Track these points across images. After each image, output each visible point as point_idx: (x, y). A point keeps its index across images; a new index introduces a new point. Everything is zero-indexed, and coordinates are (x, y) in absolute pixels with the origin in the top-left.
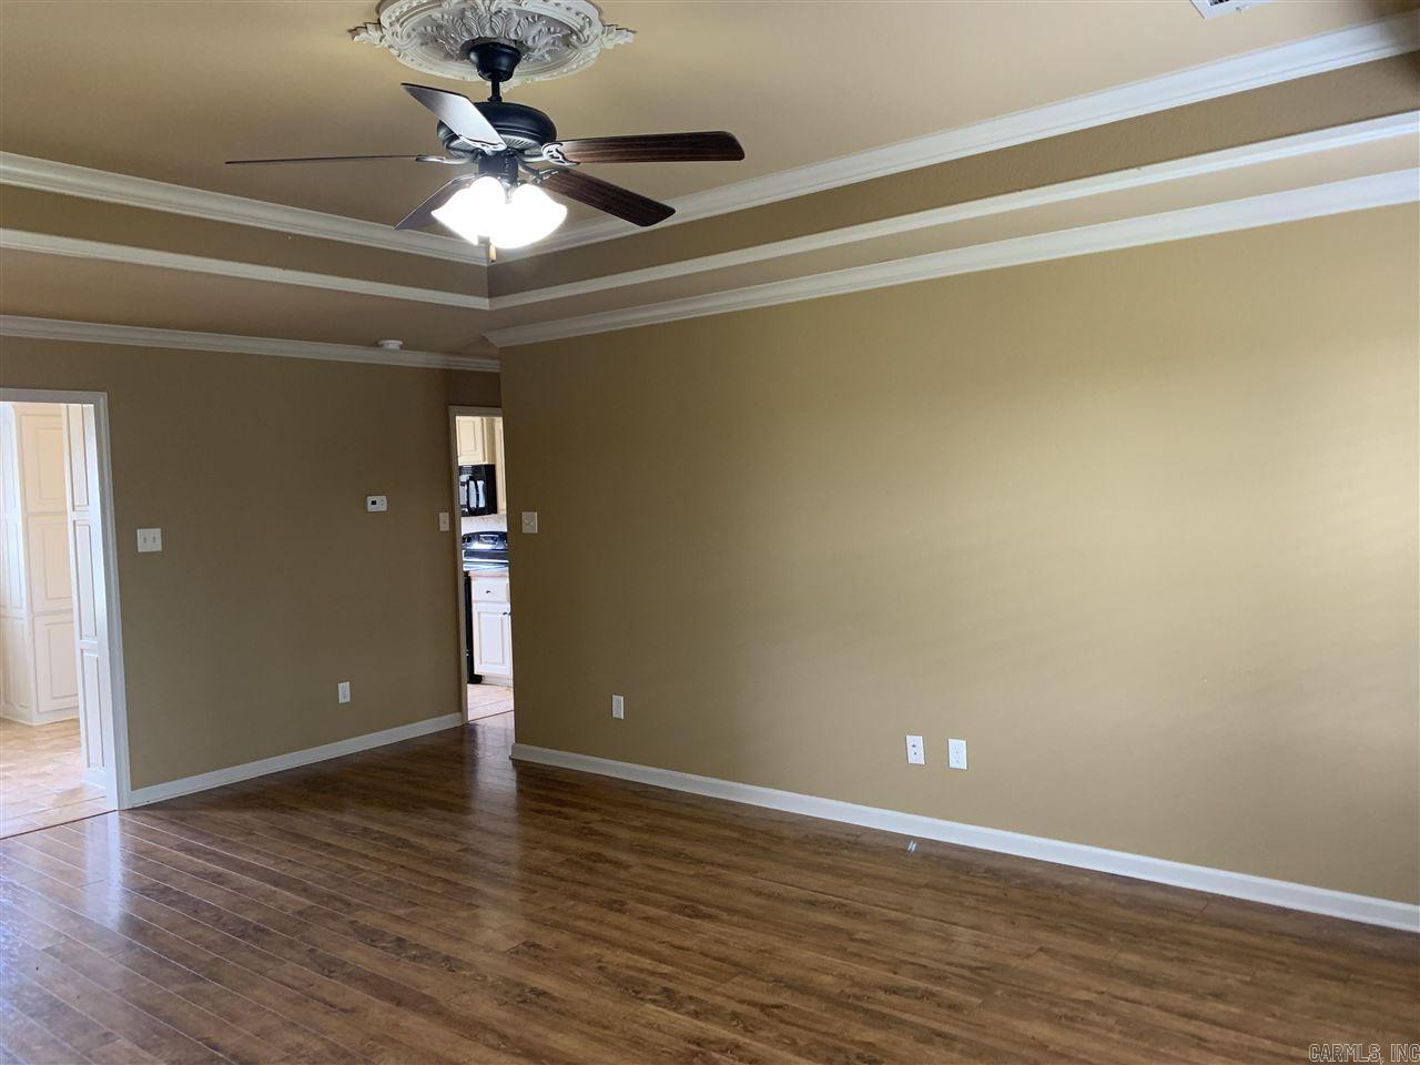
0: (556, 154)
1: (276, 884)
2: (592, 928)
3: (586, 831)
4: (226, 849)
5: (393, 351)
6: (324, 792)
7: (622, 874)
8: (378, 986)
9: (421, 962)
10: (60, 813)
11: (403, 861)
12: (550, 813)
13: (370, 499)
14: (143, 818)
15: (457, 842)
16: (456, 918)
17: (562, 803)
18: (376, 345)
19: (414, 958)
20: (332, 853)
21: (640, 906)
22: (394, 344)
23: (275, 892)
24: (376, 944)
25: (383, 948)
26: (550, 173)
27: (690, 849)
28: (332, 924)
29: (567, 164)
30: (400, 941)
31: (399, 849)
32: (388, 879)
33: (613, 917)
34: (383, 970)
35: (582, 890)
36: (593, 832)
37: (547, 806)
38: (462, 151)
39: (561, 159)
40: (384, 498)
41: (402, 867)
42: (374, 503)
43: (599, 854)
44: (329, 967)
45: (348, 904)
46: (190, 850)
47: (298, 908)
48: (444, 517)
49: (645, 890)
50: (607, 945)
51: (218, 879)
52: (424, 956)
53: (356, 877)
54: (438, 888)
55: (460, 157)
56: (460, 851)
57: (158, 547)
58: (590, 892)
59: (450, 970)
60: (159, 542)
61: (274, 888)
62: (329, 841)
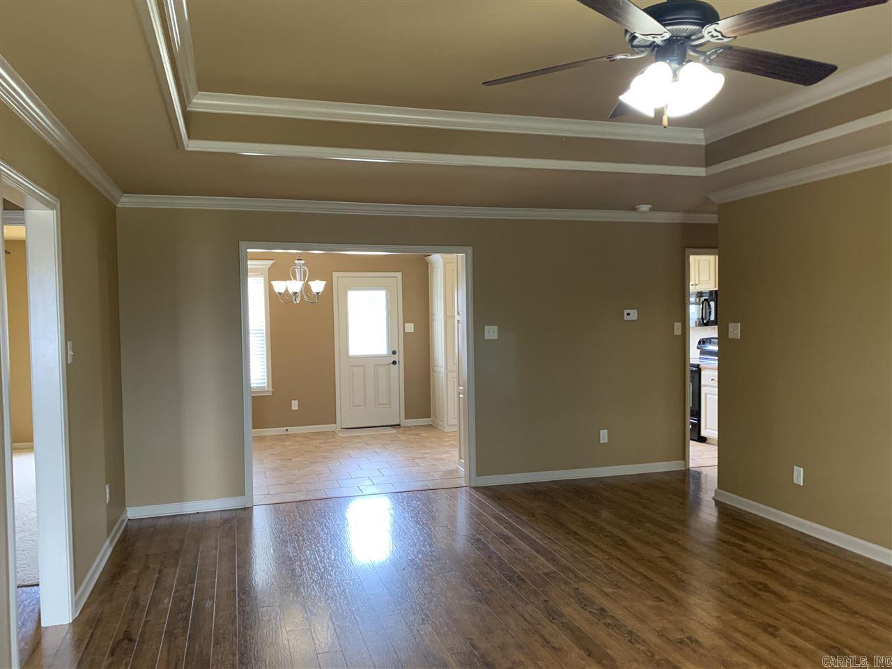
0: (715, 34)
1: (538, 552)
2: (745, 641)
3: (758, 564)
4: (517, 522)
5: (644, 212)
6: (583, 498)
7: (780, 605)
8: (580, 638)
9: (612, 629)
10: (443, 482)
11: (619, 555)
12: (734, 545)
13: (626, 312)
14: (480, 495)
15: (659, 550)
16: (645, 604)
17: (745, 539)
18: (634, 209)
19: (608, 625)
20: (578, 540)
21: (790, 635)
22: (645, 208)
23: (535, 556)
24: (586, 608)
25: (590, 612)
26: (716, 52)
27: (847, 599)
28: (563, 586)
29: (726, 40)
30: (603, 610)
31: (620, 547)
32: (606, 566)
33: (764, 638)
34: (586, 628)
35: (745, 609)
36: (766, 567)
37: (733, 540)
38: (643, 47)
39: (720, 37)
40: (635, 311)
41: (618, 559)
42: (628, 314)
43: (765, 584)
44: (553, 615)
45: (576, 576)
46: (498, 518)
47: (545, 571)
48: (678, 326)
49: (799, 623)
50: (756, 659)
51: (507, 540)
52: (616, 626)
53: (587, 559)
54: (638, 580)
55: (643, 52)
56: (660, 557)
57: (495, 337)
58: (750, 612)
59: (630, 641)
60: (496, 333)
61: (536, 554)
62: (578, 531)
